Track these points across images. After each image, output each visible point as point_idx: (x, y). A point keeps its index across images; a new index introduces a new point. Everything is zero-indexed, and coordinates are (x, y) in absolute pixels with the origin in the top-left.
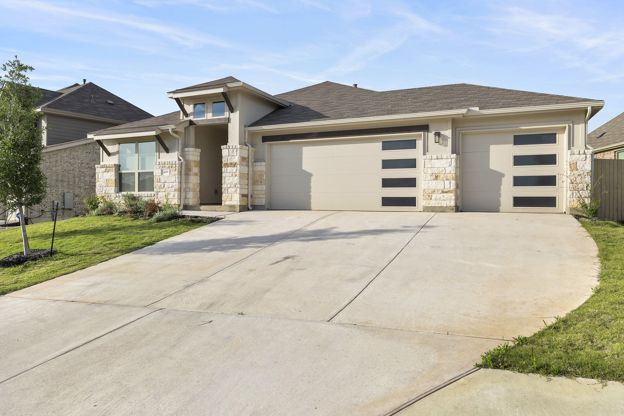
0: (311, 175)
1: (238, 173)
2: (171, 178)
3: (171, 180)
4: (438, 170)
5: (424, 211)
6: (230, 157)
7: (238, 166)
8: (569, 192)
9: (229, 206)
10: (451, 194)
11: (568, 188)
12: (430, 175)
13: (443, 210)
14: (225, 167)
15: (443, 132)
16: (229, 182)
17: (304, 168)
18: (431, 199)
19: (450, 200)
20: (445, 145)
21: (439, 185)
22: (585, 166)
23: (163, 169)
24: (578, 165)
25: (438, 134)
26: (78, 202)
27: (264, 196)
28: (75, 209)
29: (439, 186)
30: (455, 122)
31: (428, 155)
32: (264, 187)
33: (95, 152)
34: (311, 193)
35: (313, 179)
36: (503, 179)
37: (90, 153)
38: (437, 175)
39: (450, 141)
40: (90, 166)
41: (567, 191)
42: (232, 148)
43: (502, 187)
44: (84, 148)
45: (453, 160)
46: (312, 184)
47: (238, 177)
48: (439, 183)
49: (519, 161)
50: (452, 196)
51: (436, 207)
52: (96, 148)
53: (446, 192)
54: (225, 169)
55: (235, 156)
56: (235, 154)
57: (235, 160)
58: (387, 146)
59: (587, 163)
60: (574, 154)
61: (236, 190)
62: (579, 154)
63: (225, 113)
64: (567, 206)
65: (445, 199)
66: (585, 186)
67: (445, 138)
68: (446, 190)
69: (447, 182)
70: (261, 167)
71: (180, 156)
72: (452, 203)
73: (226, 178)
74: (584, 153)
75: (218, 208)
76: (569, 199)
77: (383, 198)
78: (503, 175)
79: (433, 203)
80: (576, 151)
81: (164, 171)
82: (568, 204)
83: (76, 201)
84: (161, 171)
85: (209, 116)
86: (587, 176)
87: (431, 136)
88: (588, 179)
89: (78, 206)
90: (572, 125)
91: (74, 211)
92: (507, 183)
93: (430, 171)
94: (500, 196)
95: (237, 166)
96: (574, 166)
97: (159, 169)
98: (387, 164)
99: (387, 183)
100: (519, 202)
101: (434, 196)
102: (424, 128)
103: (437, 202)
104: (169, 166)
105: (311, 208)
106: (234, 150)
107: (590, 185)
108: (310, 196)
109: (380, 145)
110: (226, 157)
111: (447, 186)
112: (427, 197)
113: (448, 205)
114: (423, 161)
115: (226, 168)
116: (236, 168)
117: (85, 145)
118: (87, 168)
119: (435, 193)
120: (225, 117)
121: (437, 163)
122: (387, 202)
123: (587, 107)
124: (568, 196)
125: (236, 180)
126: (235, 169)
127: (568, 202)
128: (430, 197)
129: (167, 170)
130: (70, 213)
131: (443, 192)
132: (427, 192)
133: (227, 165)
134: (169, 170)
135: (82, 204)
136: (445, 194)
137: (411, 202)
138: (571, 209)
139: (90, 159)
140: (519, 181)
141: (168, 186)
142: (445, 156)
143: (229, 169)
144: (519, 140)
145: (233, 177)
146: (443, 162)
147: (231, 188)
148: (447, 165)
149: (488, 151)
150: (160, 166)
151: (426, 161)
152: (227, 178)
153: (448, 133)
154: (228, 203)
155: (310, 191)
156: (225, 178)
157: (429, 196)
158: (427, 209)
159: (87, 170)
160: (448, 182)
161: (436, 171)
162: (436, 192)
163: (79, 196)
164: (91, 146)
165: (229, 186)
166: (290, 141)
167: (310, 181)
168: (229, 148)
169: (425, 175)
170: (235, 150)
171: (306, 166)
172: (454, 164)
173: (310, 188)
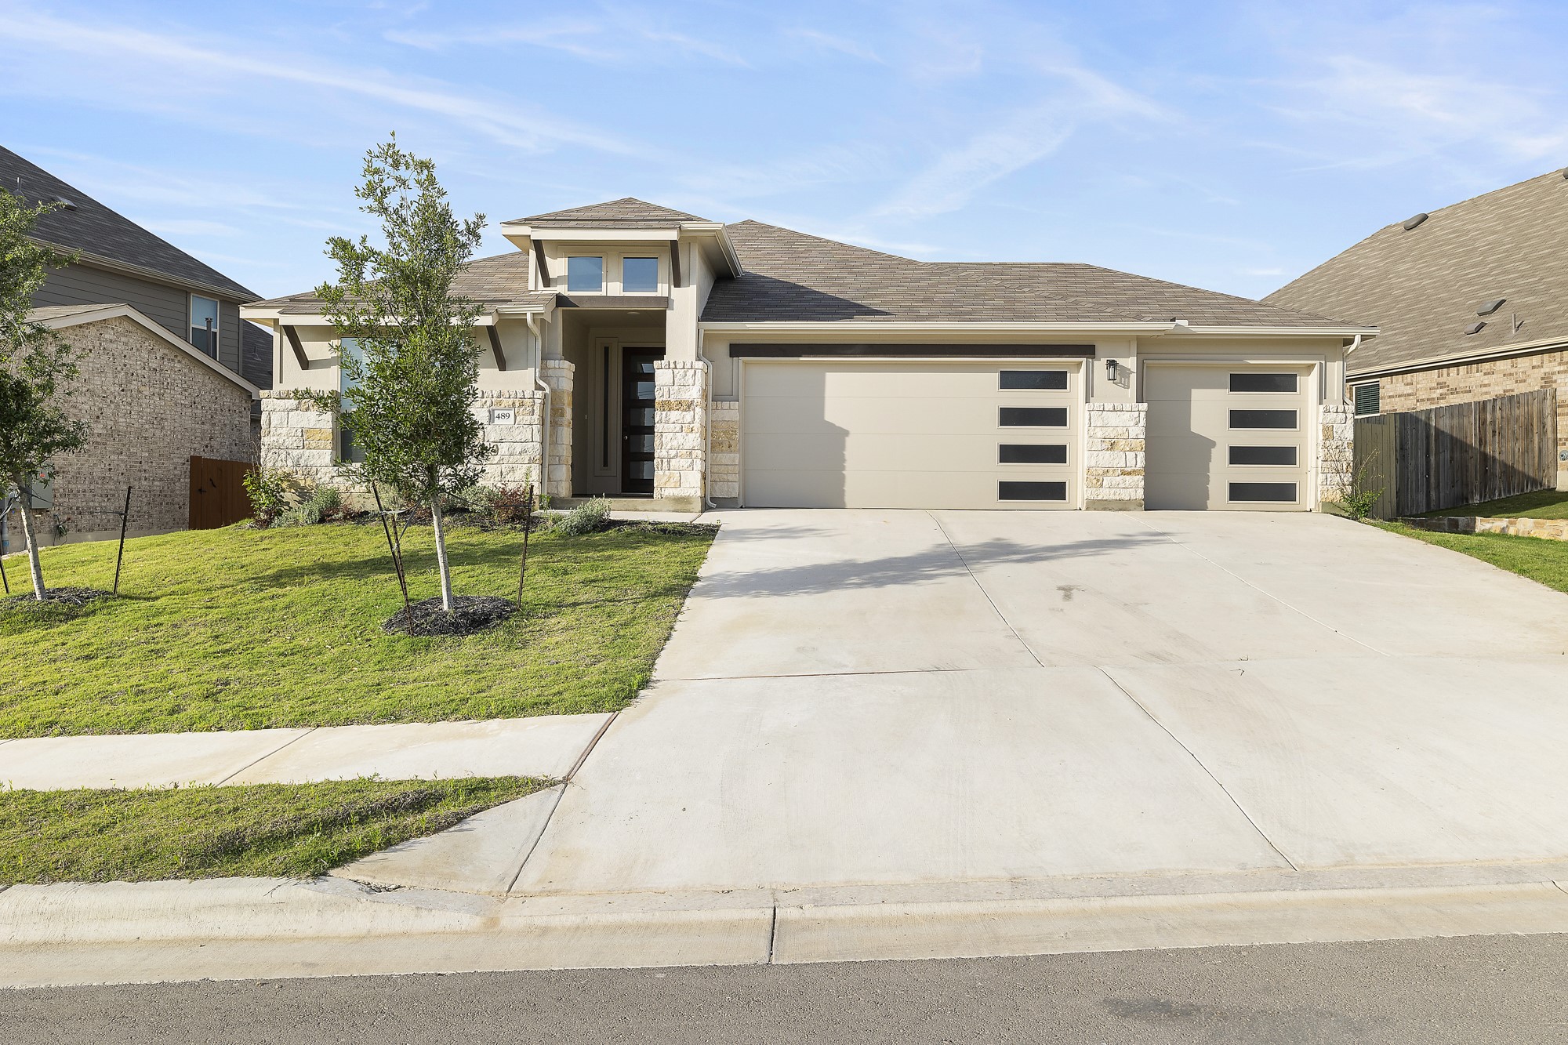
0: (846, 433)
1: (697, 425)
2: (517, 431)
3: (519, 437)
4: (1115, 432)
5: (1087, 509)
6: (676, 388)
7: (698, 410)
8: (1320, 475)
9: (674, 499)
10: (1137, 477)
11: (1320, 469)
12: (1100, 440)
13: (1122, 506)
14: (664, 410)
15: (1120, 361)
16: (675, 443)
17: (829, 417)
18: (1101, 486)
19: (1134, 487)
20: (1125, 385)
21: (1116, 459)
22: (1345, 432)
23: (493, 407)
24: (1334, 430)
25: (1112, 364)
26: (61, 490)
27: (736, 478)
28: (53, 511)
29: (1116, 462)
30: (1144, 345)
31: (1096, 403)
32: (736, 457)
33: (104, 349)
34: (844, 472)
35: (848, 441)
36: (1213, 450)
37: (91, 351)
38: (1113, 440)
39: (1133, 378)
40: (92, 387)
41: (1317, 473)
42: (684, 368)
43: (1212, 465)
44: (76, 335)
45: (1143, 414)
46: (847, 453)
47: (698, 434)
48: (1116, 455)
49: (1240, 419)
50: (1139, 480)
51: (1110, 501)
52: (107, 336)
53: (1129, 473)
54: (664, 415)
55: (691, 387)
56: (691, 381)
57: (688, 394)
58: (1010, 380)
59: (1348, 428)
60: (1329, 412)
61: (692, 463)
62: (1337, 412)
63: (659, 285)
64: (1316, 500)
65: (1127, 486)
66: (1345, 467)
67: (1125, 372)
68: (1129, 470)
69: (1130, 455)
70: (730, 412)
71: (541, 378)
72: (1140, 494)
73: (664, 435)
74: (1344, 412)
75: (642, 503)
76: (1320, 488)
77: (1001, 483)
78: (1213, 444)
79: (1105, 494)
80: (1333, 408)
81: (496, 413)
82: (1319, 495)
83: (56, 487)
84: (488, 414)
85: (614, 288)
86: (1347, 449)
87: (1100, 365)
88: (1349, 454)
89: (61, 500)
90: (1323, 362)
91: (52, 515)
92: (1220, 457)
93: (1099, 433)
94: (1208, 482)
95: (694, 410)
96: (1328, 432)
97: (483, 409)
98: (1011, 417)
99: (1010, 453)
100: (1239, 492)
101: (1107, 481)
102: (1085, 350)
103: (1112, 492)
104: (514, 403)
105: (844, 503)
106: (687, 373)
107: (1351, 465)
108: (843, 477)
109: (996, 377)
110: (666, 389)
111: (1131, 463)
112: (1095, 481)
113: (1133, 498)
114: (1087, 413)
115: (664, 413)
116: (692, 412)
117: (80, 326)
118: (85, 394)
119: (1109, 474)
120: (658, 294)
121: (1113, 419)
122: (1009, 491)
123: (1354, 336)
124: (1319, 482)
125: (694, 440)
126: (688, 416)
127: (1319, 493)
128: (1101, 481)
129: (505, 412)
130: (42, 523)
131: (1123, 473)
132: (1094, 472)
133: (668, 406)
134: (512, 413)
135: (71, 496)
136: (1127, 478)
137: (1056, 491)
138: (1324, 504)
139: (91, 369)
140: (1239, 455)
141: (511, 449)
142: (1127, 407)
143: (674, 415)
144: (1240, 383)
145: (684, 434)
146: (1125, 417)
147: (678, 459)
148: (1132, 423)
149: (1188, 400)
150: (484, 400)
151: (1092, 413)
152: (667, 437)
153: (1130, 363)
154: (667, 492)
155: (843, 468)
156: (662, 436)
157: (1098, 481)
158: (1094, 505)
159: (84, 399)
160: (1133, 454)
161: (1111, 433)
162: (1111, 473)
163: (63, 472)
164: (93, 330)
165: (673, 453)
166: (801, 359)
167: (843, 447)
168: (676, 368)
169: (1091, 440)
170: (691, 372)
171: (833, 414)
172: (1143, 422)
173: (844, 460)
